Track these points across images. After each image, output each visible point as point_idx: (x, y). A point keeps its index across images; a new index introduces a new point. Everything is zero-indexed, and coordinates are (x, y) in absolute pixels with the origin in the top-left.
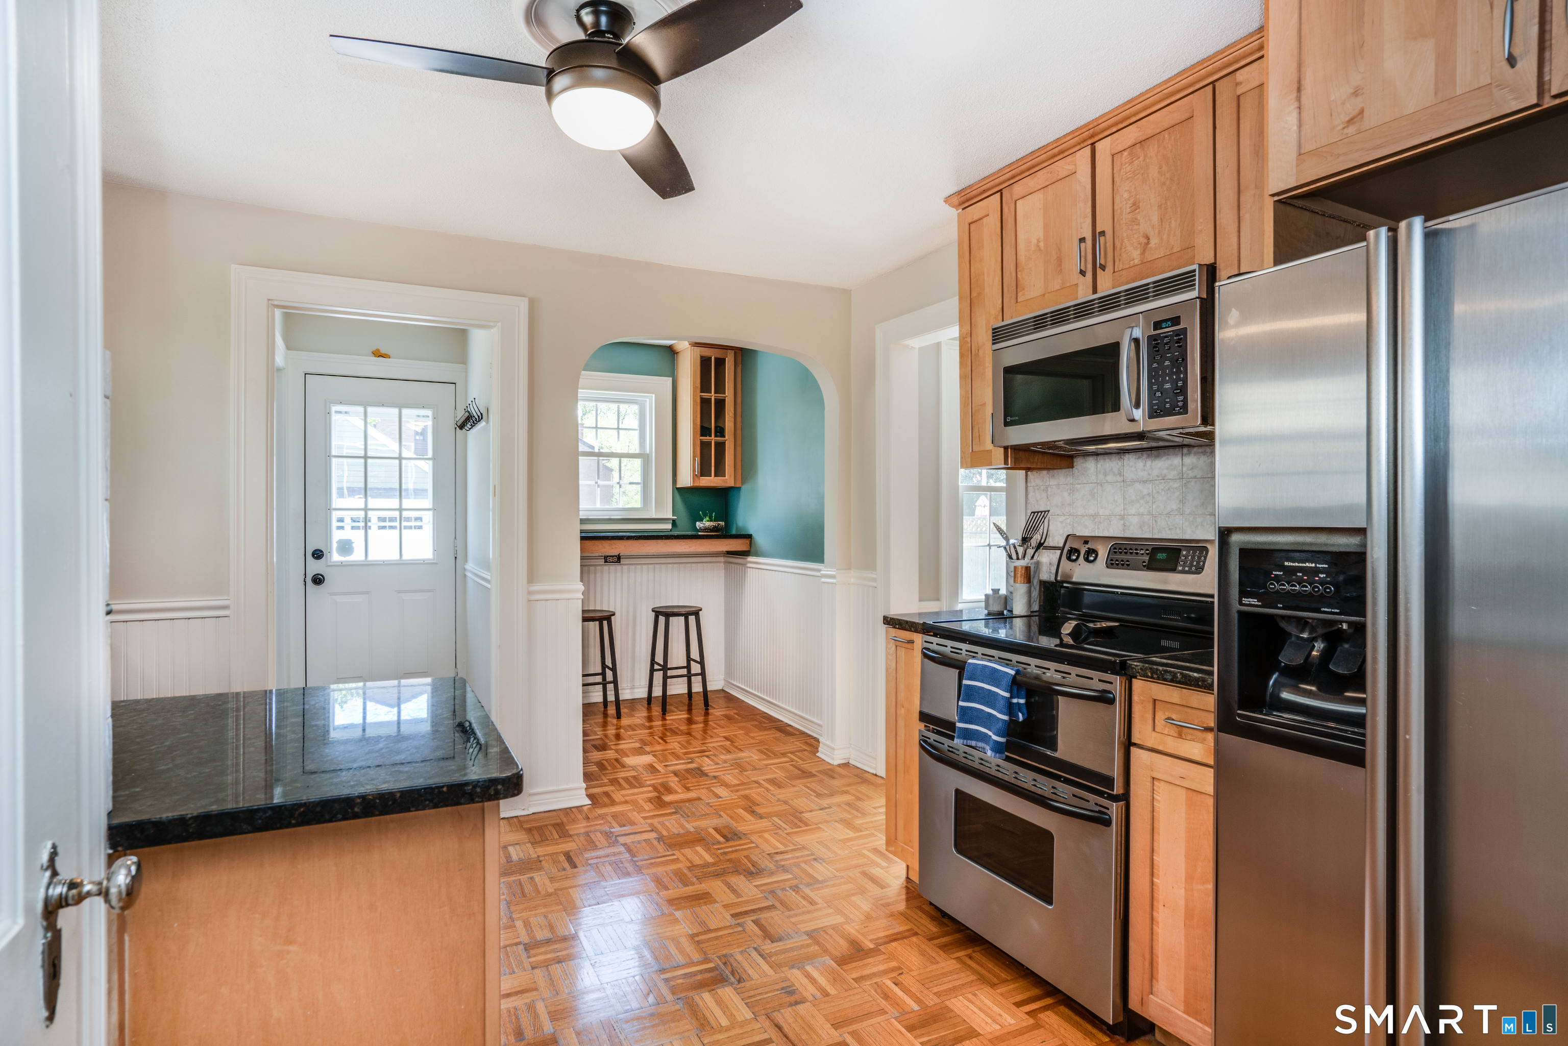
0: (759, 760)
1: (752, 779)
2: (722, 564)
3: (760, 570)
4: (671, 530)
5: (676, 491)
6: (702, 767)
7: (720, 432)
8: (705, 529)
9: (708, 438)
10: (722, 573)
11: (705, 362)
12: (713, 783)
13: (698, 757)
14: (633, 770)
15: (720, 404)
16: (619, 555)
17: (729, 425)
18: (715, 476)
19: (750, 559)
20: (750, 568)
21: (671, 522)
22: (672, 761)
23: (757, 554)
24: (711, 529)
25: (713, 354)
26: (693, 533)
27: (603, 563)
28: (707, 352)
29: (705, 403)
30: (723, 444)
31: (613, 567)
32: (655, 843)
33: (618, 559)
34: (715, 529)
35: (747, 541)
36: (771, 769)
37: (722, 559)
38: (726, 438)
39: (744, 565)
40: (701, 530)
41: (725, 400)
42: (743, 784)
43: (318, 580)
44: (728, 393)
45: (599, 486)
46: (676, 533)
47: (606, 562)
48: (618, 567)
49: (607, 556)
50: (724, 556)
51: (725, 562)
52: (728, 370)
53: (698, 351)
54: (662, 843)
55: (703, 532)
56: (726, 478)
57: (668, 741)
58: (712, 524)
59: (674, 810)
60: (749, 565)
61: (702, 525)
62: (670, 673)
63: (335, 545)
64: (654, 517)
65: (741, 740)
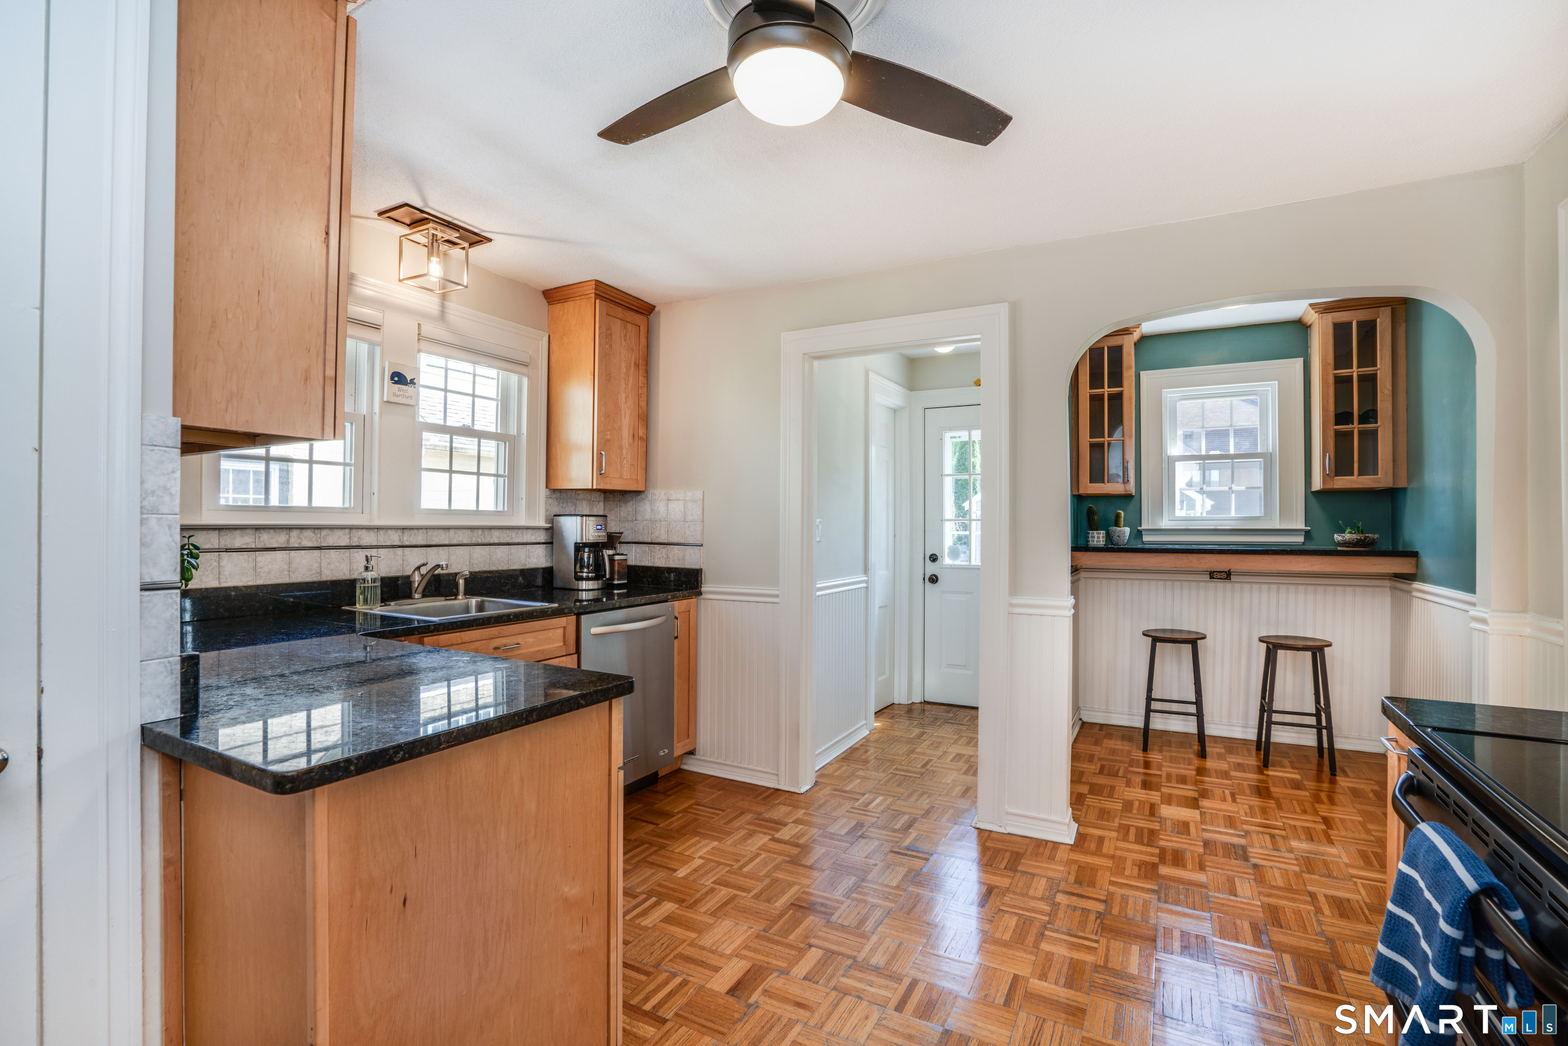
0: (1347, 865)
1: (1309, 888)
2: (1388, 590)
3: (1426, 602)
4: (1303, 543)
5: (1311, 496)
6: (1252, 846)
7: (1369, 415)
8: (1345, 543)
9: (1351, 426)
10: (1387, 600)
11: (1341, 332)
12: (1245, 873)
13: (1258, 832)
14: (1160, 822)
15: (1368, 382)
16: (1229, 571)
17: (1384, 405)
18: (1360, 474)
19: (1417, 585)
20: (1416, 597)
21: (1304, 533)
22: (1218, 826)
23: (1424, 580)
24: (1353, 544)
25: (1353, 317)
26: (1333, 548)
27: (1208, 579)
28: (1342, 317)
29: (1342, 384)
30: (1374, 433)
31: (1220, 585)
32: (1092, 917)
33: (1227, 575)
34: (1358, 543)
35: (1413, 561)
36: (1355, 883)
37: (1387, 583)
38: (1379, 423)
39: (1409, 592)
40: (1339, 544)
41: (1376, 375)
42: (1289, 889)
43: (934, 579)
44: (1381, 364)
45: (1233, 492)
46: (1310, 547)
47: (1211, 578)
48: (1228, 585)
49: (1214, 572)
50: (1389, 579)
51: (1392, 588)
52: (1380, 334)
53: (1331, 318)
54: (1099, 921)
55: (1343, 546)
56: (1379, 476)
57: (1238, 800)
58: (1354, 536)
59: (1156, 888)
60: (1416, 594)
61: (1340, 538)
62: (1276, 717)
63: (946, 551)
64: (1278, 527)
65: (1346, 829)
